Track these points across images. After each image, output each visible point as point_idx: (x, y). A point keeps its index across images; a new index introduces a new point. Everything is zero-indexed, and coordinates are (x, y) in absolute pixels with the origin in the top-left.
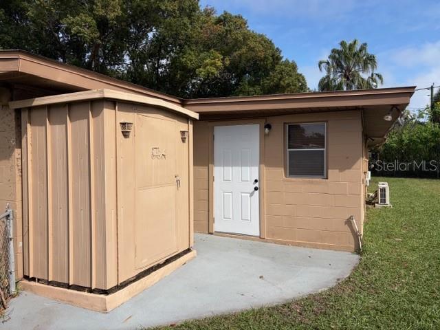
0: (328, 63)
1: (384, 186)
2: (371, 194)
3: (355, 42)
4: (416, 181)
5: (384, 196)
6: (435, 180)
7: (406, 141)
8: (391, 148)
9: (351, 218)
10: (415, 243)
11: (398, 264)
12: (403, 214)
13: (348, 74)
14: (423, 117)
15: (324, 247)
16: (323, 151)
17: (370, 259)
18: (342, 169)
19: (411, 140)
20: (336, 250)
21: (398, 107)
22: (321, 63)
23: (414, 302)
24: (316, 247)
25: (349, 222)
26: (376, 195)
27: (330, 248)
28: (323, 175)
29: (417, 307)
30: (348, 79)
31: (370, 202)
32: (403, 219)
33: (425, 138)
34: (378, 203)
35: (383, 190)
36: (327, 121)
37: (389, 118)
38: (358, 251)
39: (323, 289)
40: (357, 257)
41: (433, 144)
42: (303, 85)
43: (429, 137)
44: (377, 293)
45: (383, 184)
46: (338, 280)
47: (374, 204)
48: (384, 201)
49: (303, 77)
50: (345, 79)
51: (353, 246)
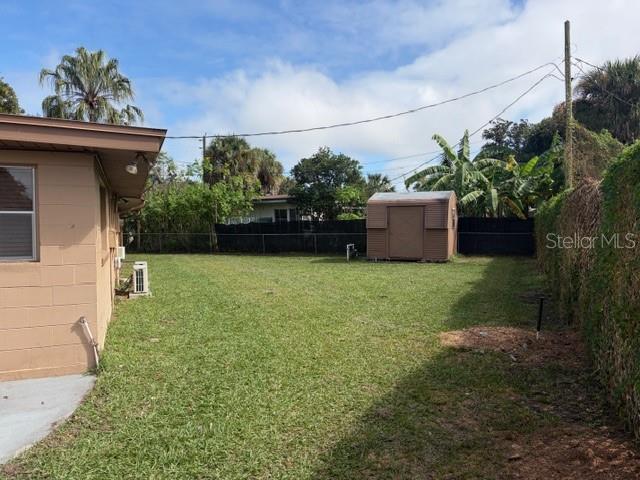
0: (57, 75)
1: (141, 267)
2: (125, 280)
3: (100, 54)
4: (186, 257)
5: (140, 281)
6: (207, 256)
7: (174, 205)
8: (156, 213)
9: (81, 320)
10: (174, 341)
11: (149, 376)
12: (164, 304)
13: (90, 100)
14: (192, 175)
15: (34, 375)
16: (30, 215)
17: (110, 378)
18: (65, 244)
19: (179, 204)
20: (56, 376)
21: (146, 156)
22: (44, 73)
23: (163, 426)
24: (20, 377)
25: (78, 327)
26: (131, 282)
27: (46, 374)
28: (31, 255)
29: (166, 432)
30: (91, 105)
31: (122, 292)
32: (164, 311)
33: (196, 202)
34: (133, 292)
35: (140, 273)
36: (36, 166)
37: (134, 170)
38: (94, 370)
39: (22, 450)
40: (91, 379)
41: (205, 210)
42: (10, 102)
43: (201, 200)
44: (113, 428)
45: (142, 264)
46: (55, 424)
47: (128, 293)
48: (140, 288)
49: (10, 90)
50: (85, 106)
51: (85, 364)
